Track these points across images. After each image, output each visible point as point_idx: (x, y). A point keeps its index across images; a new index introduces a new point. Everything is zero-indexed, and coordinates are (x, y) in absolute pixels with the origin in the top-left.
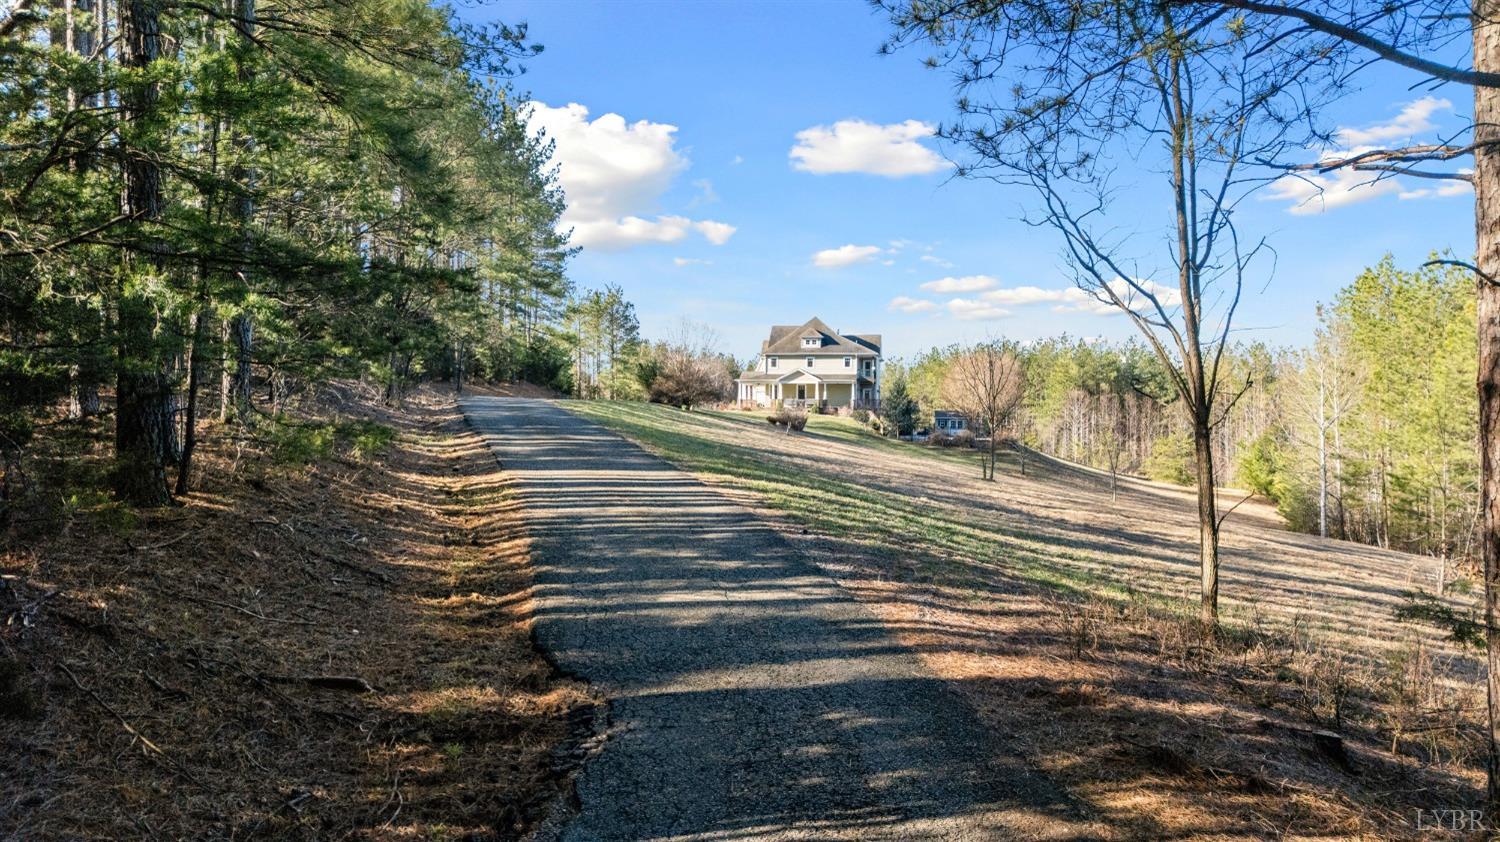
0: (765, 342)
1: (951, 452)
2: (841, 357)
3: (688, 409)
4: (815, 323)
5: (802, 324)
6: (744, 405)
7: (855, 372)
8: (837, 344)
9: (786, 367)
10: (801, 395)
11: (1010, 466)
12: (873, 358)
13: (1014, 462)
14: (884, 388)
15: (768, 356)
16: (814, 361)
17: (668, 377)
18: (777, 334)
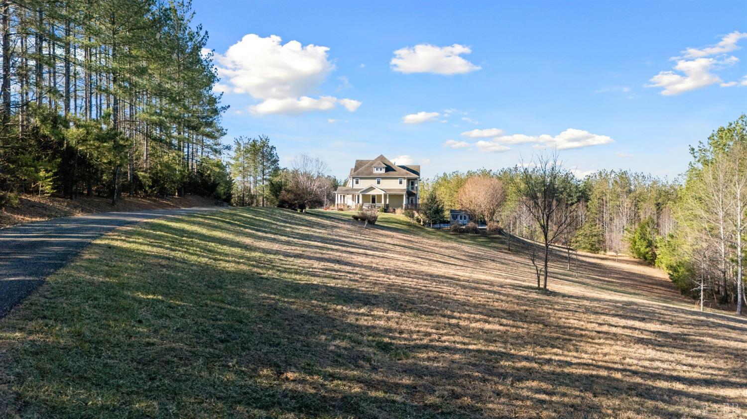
0: (352, 169)
1: (464, 237)
2: (397, 178)
3: (302, 211)
4: (382, 158)
5: (373, 159)
6: (339, 207)
7: (405, 187)
8: (395, 170)
9: (364, 184)
10: (374, 201)
11: (501, 246)
12: (416, 179)
13: (502, 243)
14: (423, 197)
15: (353, 178)
16: (381, 181)
17: (288, 191)
18: (359, 164)
